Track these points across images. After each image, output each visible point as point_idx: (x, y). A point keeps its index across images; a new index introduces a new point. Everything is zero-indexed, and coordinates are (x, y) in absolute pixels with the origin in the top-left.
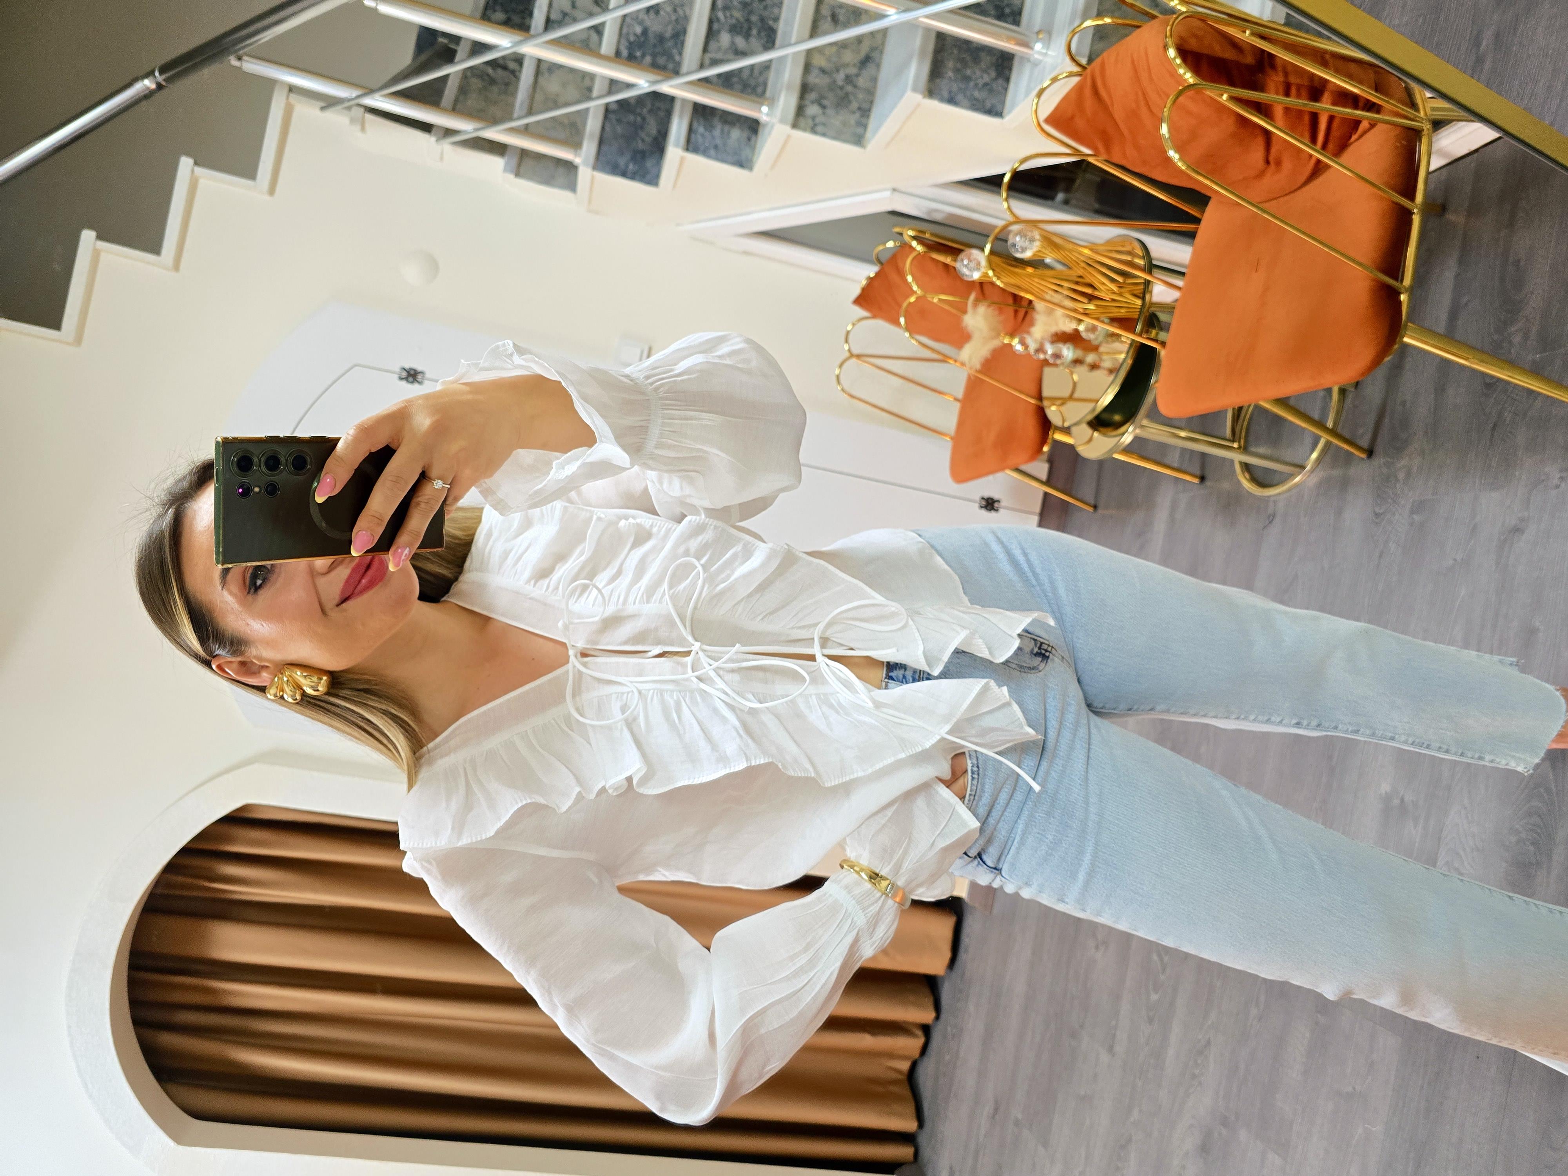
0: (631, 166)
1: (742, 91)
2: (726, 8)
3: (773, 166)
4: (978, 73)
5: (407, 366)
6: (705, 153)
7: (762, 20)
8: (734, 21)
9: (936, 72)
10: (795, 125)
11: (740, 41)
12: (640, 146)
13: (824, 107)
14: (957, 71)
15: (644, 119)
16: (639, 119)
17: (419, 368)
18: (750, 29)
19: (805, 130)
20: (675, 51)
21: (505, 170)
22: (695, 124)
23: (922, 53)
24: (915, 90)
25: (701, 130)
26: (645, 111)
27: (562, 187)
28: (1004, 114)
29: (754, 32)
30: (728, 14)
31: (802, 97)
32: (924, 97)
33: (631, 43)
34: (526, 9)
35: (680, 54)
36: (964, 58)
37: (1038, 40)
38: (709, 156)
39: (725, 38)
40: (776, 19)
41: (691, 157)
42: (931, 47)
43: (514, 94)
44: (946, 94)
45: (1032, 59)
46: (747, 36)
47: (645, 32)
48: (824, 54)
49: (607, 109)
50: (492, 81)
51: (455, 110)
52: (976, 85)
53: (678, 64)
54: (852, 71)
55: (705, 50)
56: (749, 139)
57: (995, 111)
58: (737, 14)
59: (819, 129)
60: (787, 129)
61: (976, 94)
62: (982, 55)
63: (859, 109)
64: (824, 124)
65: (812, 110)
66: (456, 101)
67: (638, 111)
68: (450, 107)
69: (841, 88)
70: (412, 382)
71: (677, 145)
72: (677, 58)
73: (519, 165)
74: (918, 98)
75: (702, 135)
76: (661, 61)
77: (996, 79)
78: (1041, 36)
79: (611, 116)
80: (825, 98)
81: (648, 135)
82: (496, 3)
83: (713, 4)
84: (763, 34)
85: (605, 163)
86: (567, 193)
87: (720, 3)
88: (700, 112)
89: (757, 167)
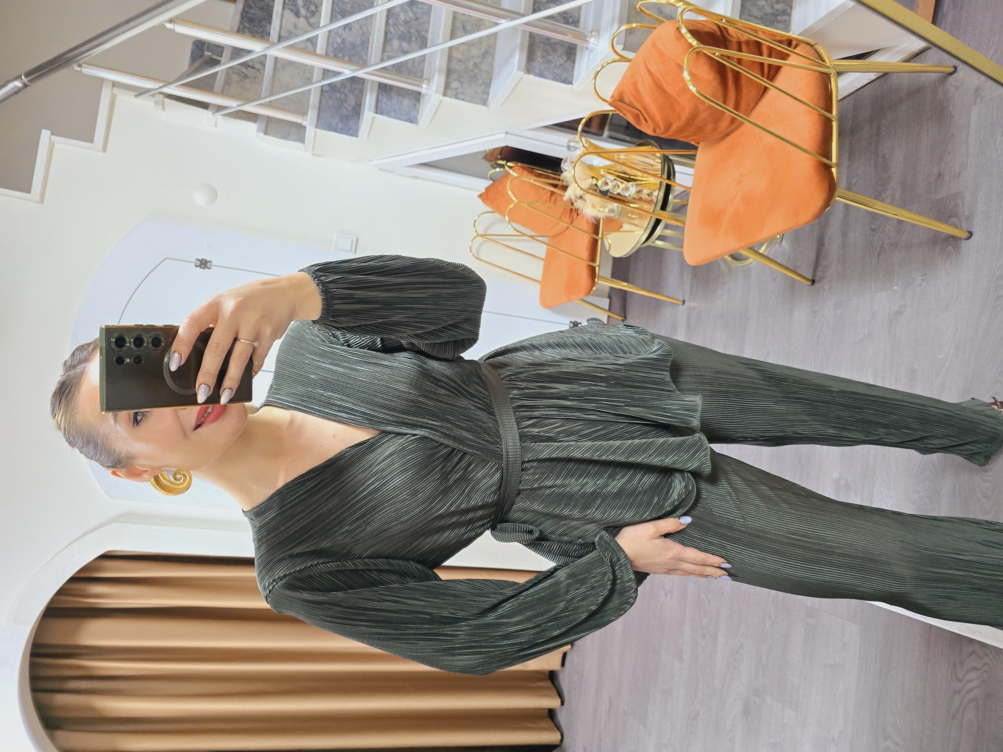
0: (340, 125)
1: (409, 75)
3: (431, 121)
4: (556, 58)
5: (200, 258)
6: (388, 114)
7: (418, 31)
8: (400, 33)
9: (531, 57)
10: (445, 95)
11: (405, 45)
12: (345, 112)
13: (462, 83)
14: (543, 57)
15: (346, 95)
16: (343, 95)
17: (208, 259)
18: (411, 37)
19: (451, 97)
20: (363, 53)
21: (258, 131)
22: (380, 97)
23: (522, 48)
24: (519, 69)
25: (385, 100)
26: (346, 91)
27: (295, 140)
28: (573, 82)
29: (414, 39)
30: (397, 29)
31: (448, 76)
32: (525, 73)
33: (335, 49)
35: (367, 55)
36: (547, 49)
38: (390, 117)
39: (396, 43)
40: (427, 31)
41: (378, 116)
42: (526, 43)
43: (260, 84)
44: (537, 71)
45: (589, 47)
46: (409, 42)
47: (343, 42)
48: (460, 51)
49: (322, 90)
50: (246, 77)
52: (555, 65)
53: (366, 61)
54: (478, 60)
55: (384, 51)
56: (415, 105)
57: (568, 81)
58: (402, 28)
59: (460, 96)
60: (440, 97)
61: (556, 71)
62: (558, 47)
63: (484, 83)
64: (463, 93)
65: (455, 85)
66: (223, 89)
67: (342, 91)
68: (220, 92)
69: (472, 71)
70: (204, 268)
71: (370, 110)
72: (364, 57)
73: (266, 128)
74: (521, 74)
75: (385, 103)
76: (355, 58)
77: (567, 61)
78: (593, 34)
79: (325, 94)
80: (463, 77)
81: (349, 105)
82: (244, 27)
83: (387, 23)
84: (419, 40)
85: (321, 124)
86: (299, 144)
87: (391, 21)
88: (384, 88)
89: (421, 122)
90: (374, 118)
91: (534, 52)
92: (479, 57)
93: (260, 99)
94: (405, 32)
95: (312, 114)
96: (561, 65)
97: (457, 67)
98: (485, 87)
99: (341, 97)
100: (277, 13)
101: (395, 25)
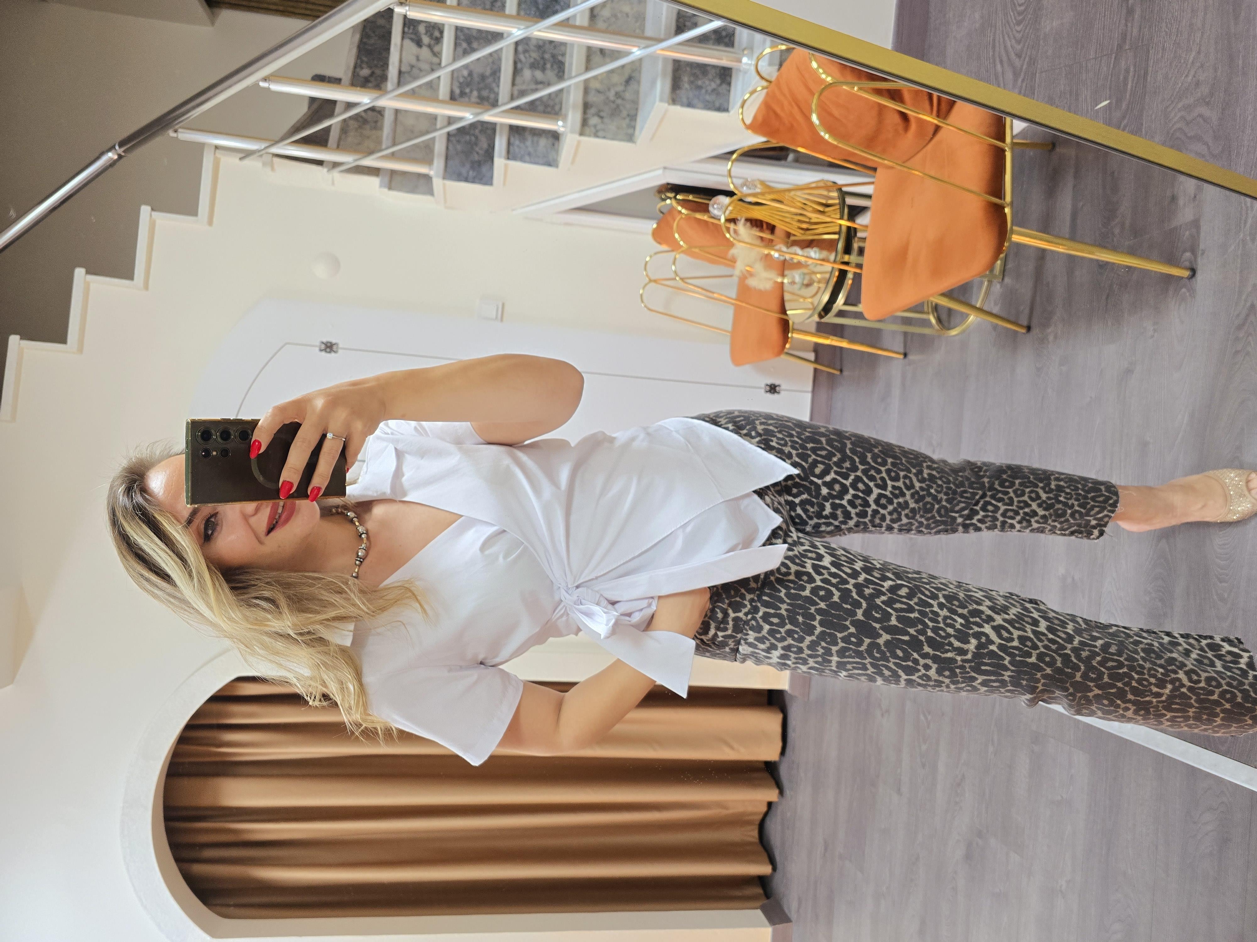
0: (471, 173)
1: (544, 112)
3: (573, 162)
4: (707, 82)
5: (325, 341)
6: (522, 159)
7: (553, 56)
8: (532, 60)
9: (676, 85)
10: (582, 134)
11: (539, 74)
12: (476, 158)
13: (602, 118)
14: (691, 83)
15: (477, 138)
16: (473, 138)
17: (333, 341)
18: (545, 64)
19: (589, 136)
20: (494, 85)
21: (381, 186)
22: (512, 140)
23: (664, 75)
24: (661, 100)
25: (517, 142)
26: (477, 131)
27: (423, 193)
28: (730, 109)
29: (548, 66)
30: (527, 56)
31: (585, 112)
32: (669, 104)
33: (460, 83)
34: (385, 64)
35: (498, 86)
36: (695, 73)
38: (525, 162)
39: (527, 73)
40: (563, 55)
41: (512, 163)
42: (670, 68)
43: (381, 128)
44: (685, 100)
46: (543, 69)
47: (470, 74)
48: (598, 79)
49: (449, 134)
50: (365, 122)
51: (339, 147)
52: (707, 91)
53: (497, 95)
54: (620, 88)
55: (513, 84)
56: (553, 145)
57: (723, 108)
58: (535, 55)
59: (600, 134)
60: (577, 137)
61: (708, 97)
62: (709, 68)
63: (628, 115)
64: (604, 130)
65: (594, 120)
66: (340, 139)
67: (472, 132)
68: (336, 146)
69: (614, 102)
70: (330, 352)
71: (500, 157)
72: (496, 89)
73: (390, 181)
74: (666, 105)
75: (518, 146)
76: (485, 93)
77: (721, 84)
78: (746, 52)
79: (452, 139)
80: (602, 111)
81: (481, 149)
82: (362, 62)
83: (516, 50)
84: (555, 67)
85: (451, 173)
86: (428, 198)
87: (520, 48)
88: (515, 130)
89: (561, 165)
90: (506, 166)
91: (680, 78)
92: (621, 84)
93: (381, 150)
94: (538, 58)
95: (439, 163)
96: (714, 90)
97: (595, 99)
98: (631, 120)
99: (470, 140)
100: (396, 45)
101: (525, 51)
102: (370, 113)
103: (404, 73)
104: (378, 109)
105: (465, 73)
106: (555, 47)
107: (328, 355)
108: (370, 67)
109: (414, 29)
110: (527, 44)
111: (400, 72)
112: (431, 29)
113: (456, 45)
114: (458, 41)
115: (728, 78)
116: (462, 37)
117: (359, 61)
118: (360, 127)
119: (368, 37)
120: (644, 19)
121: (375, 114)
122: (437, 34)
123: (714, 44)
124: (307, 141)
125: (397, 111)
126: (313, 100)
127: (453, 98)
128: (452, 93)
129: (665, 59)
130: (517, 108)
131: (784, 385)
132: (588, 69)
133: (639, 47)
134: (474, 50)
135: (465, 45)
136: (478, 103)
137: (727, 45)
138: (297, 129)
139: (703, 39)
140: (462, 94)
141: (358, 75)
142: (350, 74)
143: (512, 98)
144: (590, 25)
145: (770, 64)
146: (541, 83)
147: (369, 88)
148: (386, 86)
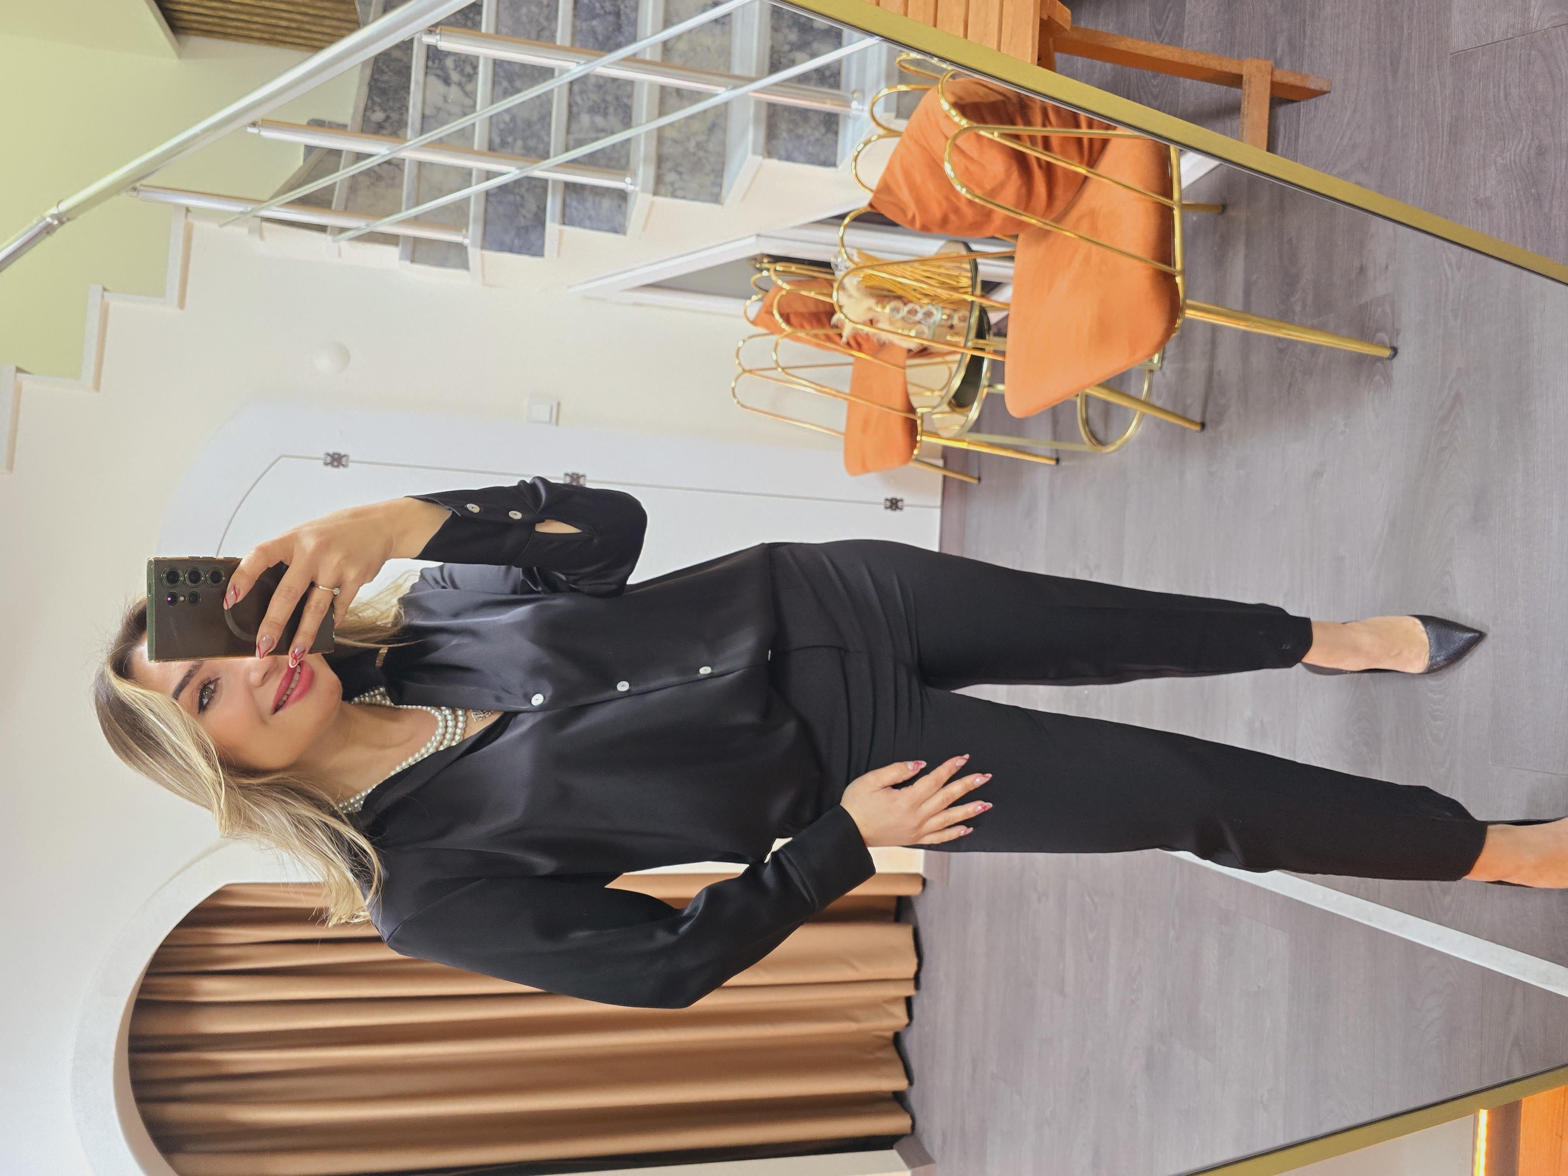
0: (516, 241)
1: (608, 166)
2: (582, 92)
3: (644, 229)
4: (809, 131)
5: (331, 452)
6: (581, 224)
7: (617, 98)
8: (591, 103)
9: (771, 134)
10: (656, 193)
11: (599, 120)
12: (523, 222)
13: (680, 173)
14: (790, 131)
15: (522, 197)
16: (518, 198)
17: (343, 453)
18: (606, 108)
19: (665, 196)
20: (543, 133)
21: (401, 258)
22: (568, 200)
23: (757, 120)
24: (755, 153)
25: (574, 204)
26: (523, 190)
27: (455, 267)
28: (838, 162)
29: (611, 110)
30: (585, 98)
31: (659, 166)
32: (764, 157)
33: (501, 131)
34: (403, 106)
35: (549, 135)
36: (794, 120)
37: (853, 99)
38: (585, 227)
39: (585, 119)
40: (630, 96)
41: (567, 228)
42: (764, 114)
43: (400, 186)
44: (783, 153)
45: (851, 115)
46: (605, 115)
47: (513, 119)
48: (674, 129)
49: (488, 194)
50: (380, 178)
51: (347, 209)
52: (809, 141)
53: (548, 144)
54: (702, 138)
55: (568, 132)
56: (620, 206)
57: (830, 162)
58: (594, 97)
59: (679, 193)
60: (650, 197)
61: (810, 149)
62: (810, 114)
63: (713, 171)
64: (683, 189)
65: (671, 177)
66: (348, 199)
67: (517, 190)
68: (342, 208)
69: (694, 154)
70: (338, 466)
71: (553, 221)
72: (546, 138)
73: (413, 252)
74: (760, 158)
75: (576, 208)
76: (532, 143)
77: (826, 133)
78: (855, 95)
79: (491, 198)
80: (680, 165)
81: (530, 212)
83: (571, 90)
84: (620, 111)
85: (491, 242)
86: (461, 272)
87: (576, 88)
88: (571, 188)
89: (630, 231)
90: (560, 232)
91: (776, 125)
92: (703, 133)
93: (400, 211)
94: (598, 101)
95: (475, 229)
96: (818, 140)
97: (671, 150)
98: (716, 177)
99: (515, 201)
100: (417, 82)
102: (385, 166)
103: (429, 117)
104: (394, 162)
105: (507, 118)
106: (619, 87)
107: (335, 470)
108: (385, 110)
109: (439, 63)
110: (584, 83)
111: (423, 116)
112: (461, 63)
113: (494, 83)
114: (496, 79)
115: (834, 126)
116: (502, 74)
117: (370, 102)
118: (373, 184)
119: (382, 72)
120: (729, 54)
121: (391, 167)
122: (468, 69)
123: (816, 85)
124: (305, 202)
125: (421, 164)
126: (309, 149)
127: (491, 148)
128: (491, 141)
129: (758, 103)
130: (574, 161)
131: (907, 499)
132: (661, 114)
133: (726, 87)
134: (518, 91)
135: (505, 84)
136: (523, 155)
137: (831, 86)
138: (291, 186)
139: (803, 78)
140: (504, 144)
141: (369, 120)
142: (359, 119)
143: (567, 150)
144: (663, 60)
145: (887, 109)
146: (603, 130)
147: (384, 135)
148: (406, 134)
